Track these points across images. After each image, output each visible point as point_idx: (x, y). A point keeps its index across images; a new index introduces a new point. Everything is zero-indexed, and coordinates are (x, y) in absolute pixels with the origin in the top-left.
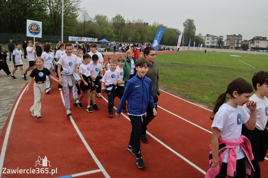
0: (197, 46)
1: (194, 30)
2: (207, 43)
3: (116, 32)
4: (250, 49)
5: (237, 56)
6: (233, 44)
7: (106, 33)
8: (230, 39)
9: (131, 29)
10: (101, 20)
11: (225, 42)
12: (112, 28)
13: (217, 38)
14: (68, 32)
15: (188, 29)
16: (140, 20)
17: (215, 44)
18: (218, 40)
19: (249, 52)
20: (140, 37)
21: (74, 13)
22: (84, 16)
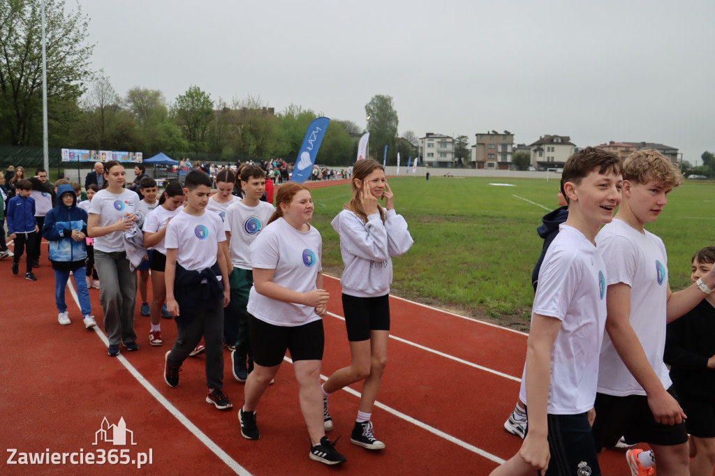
0: (404, 163)
1: (393, 124)
2: (429, 155)
3: (190, 135)
4: (535, 168)
5: (507, 185)
6: (493, 154)
7: (162, 138)
8: (484, 144)
9: (229, 126)
10: (145, 103)
11: (474, 150)
12: (179, 124)
13: (454, 141)
14: (56, 136)
15: (377, 120)
16: (253, 99)
17: (449, 158)
18: (456, 146)
19: (532, 173)
20: (255, 147)
21: (73, 83)
22: (101, 93)
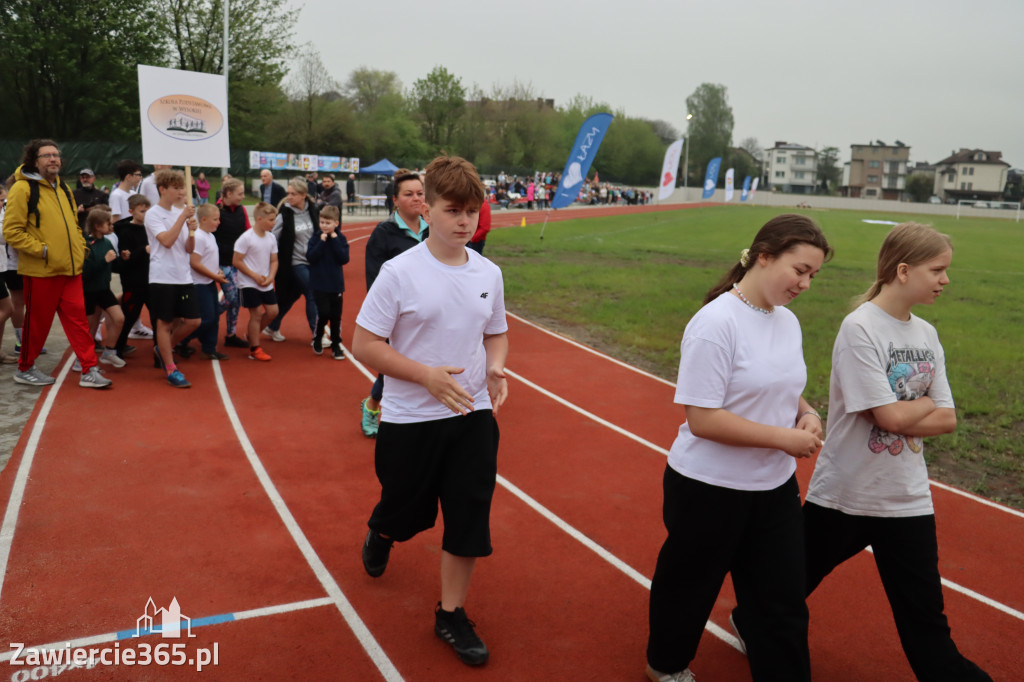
0: (737, 184)
1: (726, 126)
2: (778, 174)
3: (432, 136)
4: (940, 198)
5: (889, 223)
6: (876, 176)
7: (391, 139)
8: (862, 161)
9: (487, 124)
10: (373, 88)
11: (847, 169)
12: (417, 120)
13: (817, 155)
14: (249, 134)
15: (703, 120)
16: (523, 89)
17: (808, 179)
18: (821, 162)
19: (935, 207)
20: (522, 154)
21: (269, 62)
22: (309, 75)
